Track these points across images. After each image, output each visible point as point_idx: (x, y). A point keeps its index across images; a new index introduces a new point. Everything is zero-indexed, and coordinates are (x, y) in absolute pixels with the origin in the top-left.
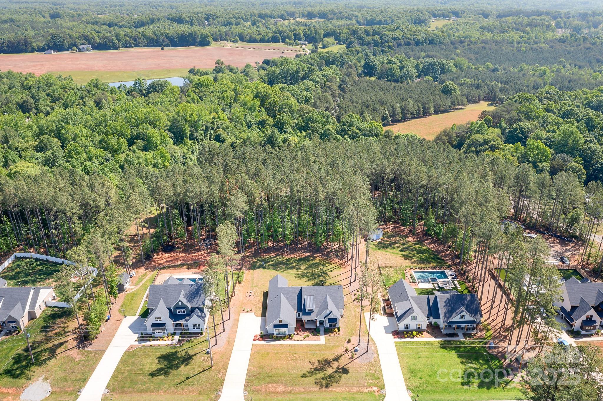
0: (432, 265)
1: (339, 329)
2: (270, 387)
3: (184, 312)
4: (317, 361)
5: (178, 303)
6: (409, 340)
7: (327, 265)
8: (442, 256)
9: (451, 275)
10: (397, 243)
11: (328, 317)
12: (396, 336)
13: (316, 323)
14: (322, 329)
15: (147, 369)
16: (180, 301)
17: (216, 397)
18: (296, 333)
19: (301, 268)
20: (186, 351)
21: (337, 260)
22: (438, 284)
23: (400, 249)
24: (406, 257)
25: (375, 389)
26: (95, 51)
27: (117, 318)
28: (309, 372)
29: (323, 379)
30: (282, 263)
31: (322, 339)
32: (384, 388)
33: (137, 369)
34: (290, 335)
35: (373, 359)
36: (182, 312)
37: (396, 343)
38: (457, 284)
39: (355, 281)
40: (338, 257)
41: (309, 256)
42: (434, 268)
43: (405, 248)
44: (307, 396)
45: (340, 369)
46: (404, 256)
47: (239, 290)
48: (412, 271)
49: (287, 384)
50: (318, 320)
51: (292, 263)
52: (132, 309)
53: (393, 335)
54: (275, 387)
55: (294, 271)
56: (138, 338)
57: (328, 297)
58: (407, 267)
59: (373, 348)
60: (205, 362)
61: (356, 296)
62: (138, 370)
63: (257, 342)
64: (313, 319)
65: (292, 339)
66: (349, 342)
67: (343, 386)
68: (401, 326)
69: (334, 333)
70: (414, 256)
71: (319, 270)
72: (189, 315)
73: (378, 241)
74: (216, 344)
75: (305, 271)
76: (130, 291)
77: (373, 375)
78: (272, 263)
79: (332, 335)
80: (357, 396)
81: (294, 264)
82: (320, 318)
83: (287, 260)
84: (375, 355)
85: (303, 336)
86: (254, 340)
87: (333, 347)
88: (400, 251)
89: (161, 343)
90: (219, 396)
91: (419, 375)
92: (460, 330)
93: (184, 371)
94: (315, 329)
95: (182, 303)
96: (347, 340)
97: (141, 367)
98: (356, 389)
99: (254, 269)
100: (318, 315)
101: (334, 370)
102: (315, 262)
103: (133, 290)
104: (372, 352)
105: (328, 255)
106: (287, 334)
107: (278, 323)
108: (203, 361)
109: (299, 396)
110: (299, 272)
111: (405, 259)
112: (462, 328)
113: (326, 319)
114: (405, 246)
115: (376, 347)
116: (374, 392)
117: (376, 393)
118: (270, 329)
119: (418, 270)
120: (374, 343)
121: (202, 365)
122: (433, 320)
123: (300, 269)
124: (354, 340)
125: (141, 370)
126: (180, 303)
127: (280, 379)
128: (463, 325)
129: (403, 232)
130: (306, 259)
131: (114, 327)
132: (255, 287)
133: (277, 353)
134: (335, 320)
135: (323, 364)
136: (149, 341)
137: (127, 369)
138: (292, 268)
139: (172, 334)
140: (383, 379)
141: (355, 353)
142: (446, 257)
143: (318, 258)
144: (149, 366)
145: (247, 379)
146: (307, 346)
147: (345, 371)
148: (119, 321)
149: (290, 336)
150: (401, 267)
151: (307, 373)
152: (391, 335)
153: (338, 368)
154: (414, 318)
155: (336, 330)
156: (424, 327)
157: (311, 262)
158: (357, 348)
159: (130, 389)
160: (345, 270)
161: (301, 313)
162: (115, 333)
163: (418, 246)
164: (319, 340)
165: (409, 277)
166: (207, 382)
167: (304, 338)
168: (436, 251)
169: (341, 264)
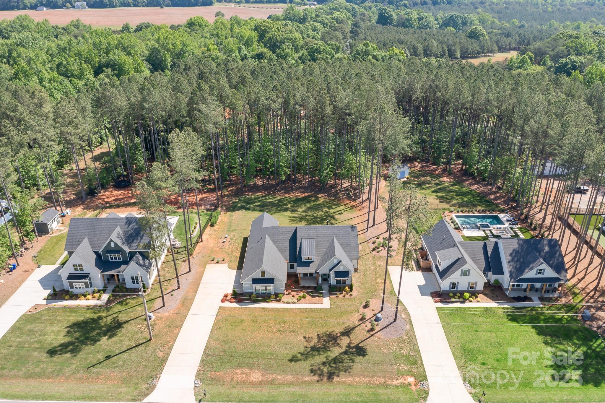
0: (479, 208)
1: (351, 288)
2: (239, 374)
3: (119, 259)
4: (316, 337)
5: (109, 244)
6: (458, 305)
7: (334, 207)
8: (491, 199)
9: (508, 221)
10: (429, 184)
11: (336, 269)
12: (437, 299)
13: (317, 278)
14: (325, 287)
15: (49, 340)
16: (111, 241)
17: (148, 389)
18: (286, 293)
19: (299, 210)
20: (115, 316)
21: (348, 202)
22: (490, 231)
23: (433, 189)
24: (442, 199)
25: (411, 380)
26: (90, 9)
27: (26, 268)
28: (302, 354)
29: (324, 364)
30: (272, 204)
31: (326, 302)
32: (426, 380)
33: (33, 340)
34: (277, 295)
35: (404, 333)
36: (115, 258)
37: (438, 309)
38: (519, 233)
39: (374, 225)
40: (349, 198)
41: (310, 196)
42: (483, 211)
43: (440, 189)
44: (298, 390)
45: (353, 348)
46: (439, 197)
47: (210, 235)
48: (453, 215)
49: (268, 369)
50: (321, 273)
51: (286, 205)
52: (53, 256)
53: (433, 297)
54: (246, 374)
55: (288, 213)
56: (49, 295)
57: (336, 241)
58: (444, 209)
59: (403, 316)
60: (142, 332)
61: (376, 244)
62: (35, 341)
63: (227, 304)
64: (313, 271)
65: (279, 301)
66: (366, 306)
67: (358, 375)
68: (445, 285)
69: (344, 293)
70: (453, 198)
71: (323, 213)
72: (126, 262)
73: (403, 180)
74: (164, 306)
75: (304, 214)
76: (58, 233)
77: (407, 357)
78: (258, 204)
79: (341, 296)
80: (381, 391)
81: (289, 206)
82: (323, 270)
83: (280, 201)
84: (408, 327)
85: (297, 297)
86: (223, 301)
87: (342, 313)
88: (433, 192)
89: (82, 302)
90: (154, 387)
91: (480, 359)
92: (533, 292)
93: (107, 345)
94: (315, 288)
95: (115, 244)
96: (364, 304)
97: (41, 338)
98: (379, 380)
99: (233, 211)
100: (320, 266)
101: (343, 350)
102: (318, 203)
103: (62, 232)
104: (403, 321)
105: (336, 195)
106: (273, 292)
107: (259, 277)
108: (139, 331)
109: (286, 389)
110: (296, 214)
111: (441, 202)
112: (537, 290)
113: (332, 272)
114: (439, 187)
115: (408, 315)
116: (410, 384)
117: (413, 387)
118: (247, 286)
119: (461, 214)
120: (405, 310)
121: (136, 337)
122: (493, 277)
123: (297, 211)
124: (375, 304)
125: (39, 342)
126: (113, 245)
127: (256, 361)
128: (538, 285)
129: (435, 171)
130: (305, 200)
131: (19, 279)
132: (233, 230)
133: (255, 321)
134: (346, 273)
135: (324, 341)
136: (64, 299)
137: (18, 340)
138: (286, 210)
139: (99, 291)
140: (422, 364)
141: (376, 323)
142: (497, 200)
143: (322, 198)
144: (53, 337)
145: (202, 360)
146: (302, 311)
147: (361, 351)
148: (28, 272)
149: (277, 297)
150: (437, 209)
151: (299, 355)
152: (429, 299)
153: (349, 346)
154: (466, 273)
155: (347, 289)
156: (480, 287)
157: (312, 204)
158: (379, 315)
159: (14, 372)
160: (360, 213)
161: (295, 264)
162: (17, 288)
163: (456, 187)
164: (321, 303)
165: (450, 221)
166: (139, 363)
167: (299, 300)
168: (482, 193)
169: (353, 206)
